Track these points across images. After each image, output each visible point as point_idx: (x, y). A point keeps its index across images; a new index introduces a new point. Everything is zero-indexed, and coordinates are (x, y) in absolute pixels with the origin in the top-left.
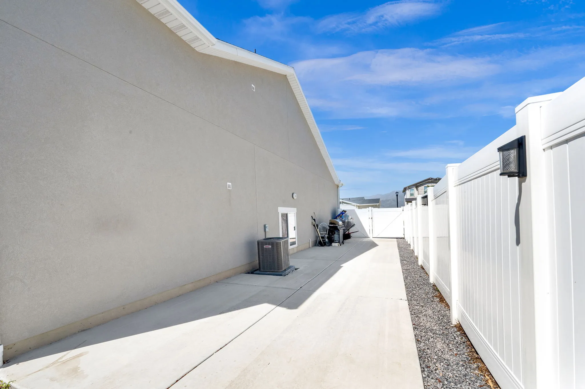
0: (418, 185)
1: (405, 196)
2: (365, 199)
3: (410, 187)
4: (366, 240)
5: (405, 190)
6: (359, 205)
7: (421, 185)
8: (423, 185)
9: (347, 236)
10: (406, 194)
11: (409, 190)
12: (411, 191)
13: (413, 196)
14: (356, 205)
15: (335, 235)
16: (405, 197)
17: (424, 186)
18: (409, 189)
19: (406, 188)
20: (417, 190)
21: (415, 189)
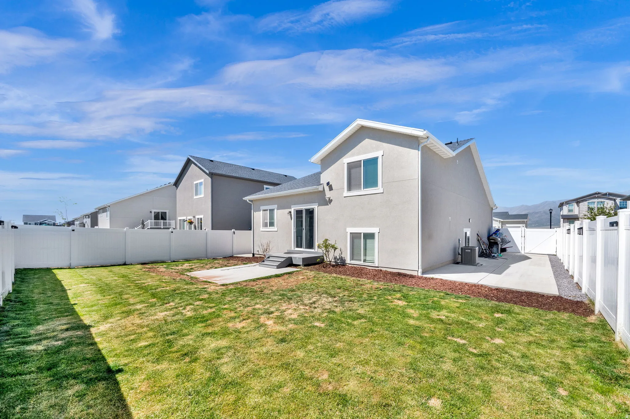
0: (579, 200)
1: (562, 212)
2: (509, 214)
3: (568, 203)
4: (519, 254)
5: (561, 205)
6: (502, 220)
7: (583, 201)
8: (586, 201)
9: (503, 250)
10: (562, 210)
11: (568, 206)
12: (570, 207)
13: (573, 212)
14: (499, 220)
15: (493, 248)
16: (561, 214)
17: (588, 201)
18: (567, 204)
19: (563, 203)
20: (578, 206)
21: (575, 204)
